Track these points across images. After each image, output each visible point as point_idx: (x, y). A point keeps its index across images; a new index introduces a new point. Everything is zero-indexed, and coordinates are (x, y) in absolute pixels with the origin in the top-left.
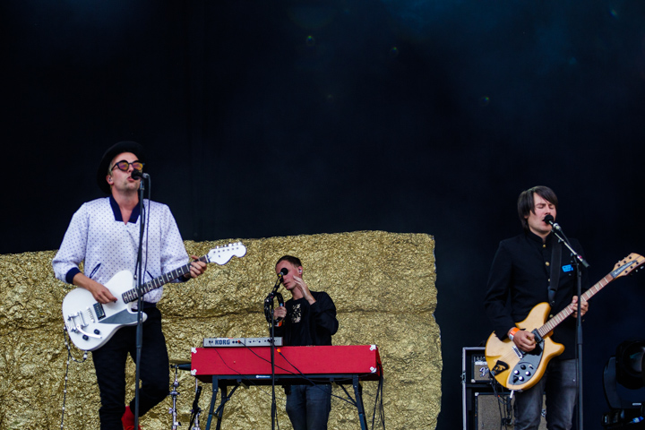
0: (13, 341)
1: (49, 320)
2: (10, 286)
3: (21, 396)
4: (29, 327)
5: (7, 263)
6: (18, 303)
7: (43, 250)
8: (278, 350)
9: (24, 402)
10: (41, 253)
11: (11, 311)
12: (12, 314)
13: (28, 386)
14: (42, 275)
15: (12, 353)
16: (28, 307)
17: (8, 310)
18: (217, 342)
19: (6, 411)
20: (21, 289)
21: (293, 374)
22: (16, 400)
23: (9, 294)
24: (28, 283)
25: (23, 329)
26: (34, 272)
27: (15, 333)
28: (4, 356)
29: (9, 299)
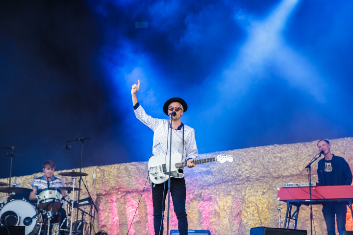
0: (245, 187)
1: (261, 177)
2: (244, 162)
4: (252, 180)
5: (242, 153)
6: (247, 170)
7: (259, 146)
8: (314, 188)
10: (257, 147)
12: (245, 175)
14: (257, 157)
15: (245, 192)
16: (252, 171)
17: (243, 173)
18: (288, 185)
19: (242, 218)
20: (249, 163)
21: (321, 199)
23: (243, 166)
24: (252, 161)
25: (250, 181)
26: (254, 156)
27: (246, 183)
28: (241, 193)
29: (243, 168)
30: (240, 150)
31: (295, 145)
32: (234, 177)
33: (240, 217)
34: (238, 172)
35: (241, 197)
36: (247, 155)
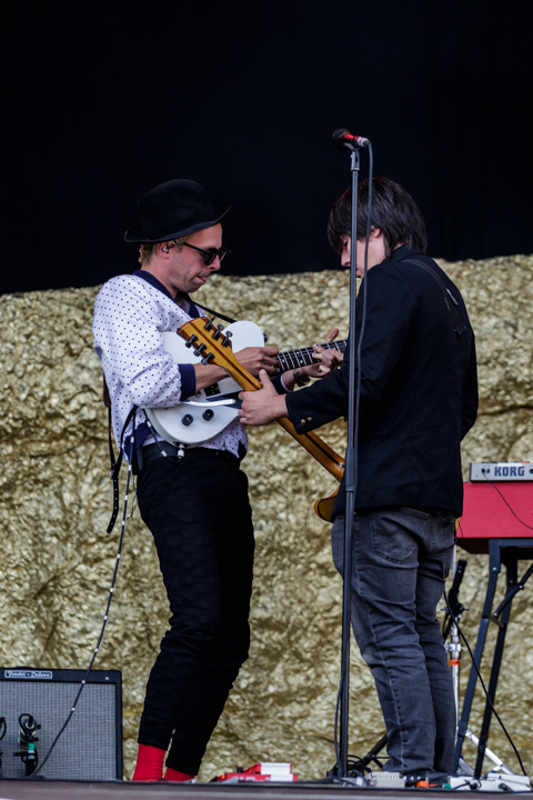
0: (77, 465)
2: (71, 353)
3: (93, 576)
5: (65, 308)
6: (86, 388)
9: (101, 590)
11: (74, 405)
12: (76, 412)
13: (109, 556)
15: (75, 491)
17: (67, 402)
18: (497, 471)
19: (62, 607)
20: (93, 359)
22: (84, 586)
23: (69, 369)
25: (97, 441)
27: (81, 449)
28: (59, 495)
29: (69, 379)
30: (57, 295)
31: (304, 283)
32: (25, 421)
33: (49, 605)
34: (44, 399)
35: (56, 514)
36: (84, 318)
